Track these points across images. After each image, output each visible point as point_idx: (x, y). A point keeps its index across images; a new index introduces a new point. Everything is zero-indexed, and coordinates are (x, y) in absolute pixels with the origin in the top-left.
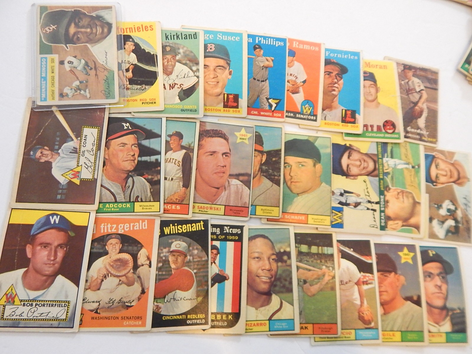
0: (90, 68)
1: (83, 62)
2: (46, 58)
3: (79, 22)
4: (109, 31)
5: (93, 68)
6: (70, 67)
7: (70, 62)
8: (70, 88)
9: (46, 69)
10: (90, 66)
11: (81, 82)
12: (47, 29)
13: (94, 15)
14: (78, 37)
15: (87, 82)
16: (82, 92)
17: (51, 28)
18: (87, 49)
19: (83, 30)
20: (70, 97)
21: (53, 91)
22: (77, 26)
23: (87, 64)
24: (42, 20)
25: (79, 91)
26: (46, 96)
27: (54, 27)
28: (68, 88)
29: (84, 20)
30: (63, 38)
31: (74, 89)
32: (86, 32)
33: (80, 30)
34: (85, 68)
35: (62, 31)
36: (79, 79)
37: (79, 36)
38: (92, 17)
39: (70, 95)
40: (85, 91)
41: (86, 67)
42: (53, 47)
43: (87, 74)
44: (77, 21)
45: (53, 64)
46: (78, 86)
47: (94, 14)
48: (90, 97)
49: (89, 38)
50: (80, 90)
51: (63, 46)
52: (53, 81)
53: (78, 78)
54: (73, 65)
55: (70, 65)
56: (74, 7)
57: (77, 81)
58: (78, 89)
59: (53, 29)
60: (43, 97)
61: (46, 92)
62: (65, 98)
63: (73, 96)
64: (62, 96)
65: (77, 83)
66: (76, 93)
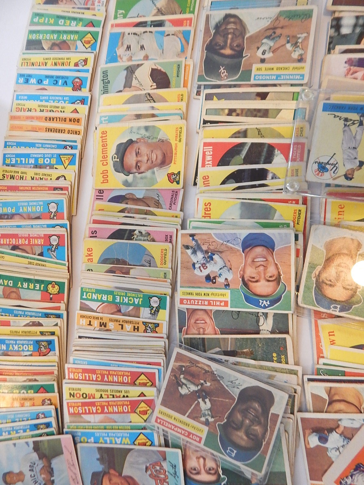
0: (273, 34)
1: (265, 41)
2: (255, 76)
4: (235, 16)
5: (274, 30)
6: (269, 53)
7: (264, 53)
8: (293, 53)
9: (268, 75)
10: (271, 33)
11: (288, 42)
12: (223, 75)
13: (214, 31)
15: (289, 36)
16: (300, 40)
17: (223, 71)
18: (251, 37)
19: (229, 41)
20: (303, 52)
21: (294, 68)
22: (223, 47)
23: (268, 37)
24: (213, 80)
25: (298, 44)
26: (299, 75)
27: (222, 69)
28: (292, 55)
29: (218, 41)
30: (236, 60)
31: (295, 48)
32: (232, 38)
33: (228, 45)
34: (273, 39)
36: (284, 43)
37: (235, 45)
39: (301, 52)
40: (299, 38)
41: (271, 38)
42: (244, 69)
43: (280, 37)
44: (218, 47)
45: (263, 69)
46: (292, 45)
48: (307, 33)
49: (239, 36)
50: (297, 43)
51: (244, 60)
52: (283, 69)
53: (283, 45)
54: (267, 51)
55: (266, 53)
56: (203, 51)
57: (286, 47)
58: (295, 45)
59: (223, 69)
60: (298, 77)
61: (293, 75)
62: (303, 57)
63: (303, 49)
64: (301, 60)
65: (288, 46)
66: (300, 47)
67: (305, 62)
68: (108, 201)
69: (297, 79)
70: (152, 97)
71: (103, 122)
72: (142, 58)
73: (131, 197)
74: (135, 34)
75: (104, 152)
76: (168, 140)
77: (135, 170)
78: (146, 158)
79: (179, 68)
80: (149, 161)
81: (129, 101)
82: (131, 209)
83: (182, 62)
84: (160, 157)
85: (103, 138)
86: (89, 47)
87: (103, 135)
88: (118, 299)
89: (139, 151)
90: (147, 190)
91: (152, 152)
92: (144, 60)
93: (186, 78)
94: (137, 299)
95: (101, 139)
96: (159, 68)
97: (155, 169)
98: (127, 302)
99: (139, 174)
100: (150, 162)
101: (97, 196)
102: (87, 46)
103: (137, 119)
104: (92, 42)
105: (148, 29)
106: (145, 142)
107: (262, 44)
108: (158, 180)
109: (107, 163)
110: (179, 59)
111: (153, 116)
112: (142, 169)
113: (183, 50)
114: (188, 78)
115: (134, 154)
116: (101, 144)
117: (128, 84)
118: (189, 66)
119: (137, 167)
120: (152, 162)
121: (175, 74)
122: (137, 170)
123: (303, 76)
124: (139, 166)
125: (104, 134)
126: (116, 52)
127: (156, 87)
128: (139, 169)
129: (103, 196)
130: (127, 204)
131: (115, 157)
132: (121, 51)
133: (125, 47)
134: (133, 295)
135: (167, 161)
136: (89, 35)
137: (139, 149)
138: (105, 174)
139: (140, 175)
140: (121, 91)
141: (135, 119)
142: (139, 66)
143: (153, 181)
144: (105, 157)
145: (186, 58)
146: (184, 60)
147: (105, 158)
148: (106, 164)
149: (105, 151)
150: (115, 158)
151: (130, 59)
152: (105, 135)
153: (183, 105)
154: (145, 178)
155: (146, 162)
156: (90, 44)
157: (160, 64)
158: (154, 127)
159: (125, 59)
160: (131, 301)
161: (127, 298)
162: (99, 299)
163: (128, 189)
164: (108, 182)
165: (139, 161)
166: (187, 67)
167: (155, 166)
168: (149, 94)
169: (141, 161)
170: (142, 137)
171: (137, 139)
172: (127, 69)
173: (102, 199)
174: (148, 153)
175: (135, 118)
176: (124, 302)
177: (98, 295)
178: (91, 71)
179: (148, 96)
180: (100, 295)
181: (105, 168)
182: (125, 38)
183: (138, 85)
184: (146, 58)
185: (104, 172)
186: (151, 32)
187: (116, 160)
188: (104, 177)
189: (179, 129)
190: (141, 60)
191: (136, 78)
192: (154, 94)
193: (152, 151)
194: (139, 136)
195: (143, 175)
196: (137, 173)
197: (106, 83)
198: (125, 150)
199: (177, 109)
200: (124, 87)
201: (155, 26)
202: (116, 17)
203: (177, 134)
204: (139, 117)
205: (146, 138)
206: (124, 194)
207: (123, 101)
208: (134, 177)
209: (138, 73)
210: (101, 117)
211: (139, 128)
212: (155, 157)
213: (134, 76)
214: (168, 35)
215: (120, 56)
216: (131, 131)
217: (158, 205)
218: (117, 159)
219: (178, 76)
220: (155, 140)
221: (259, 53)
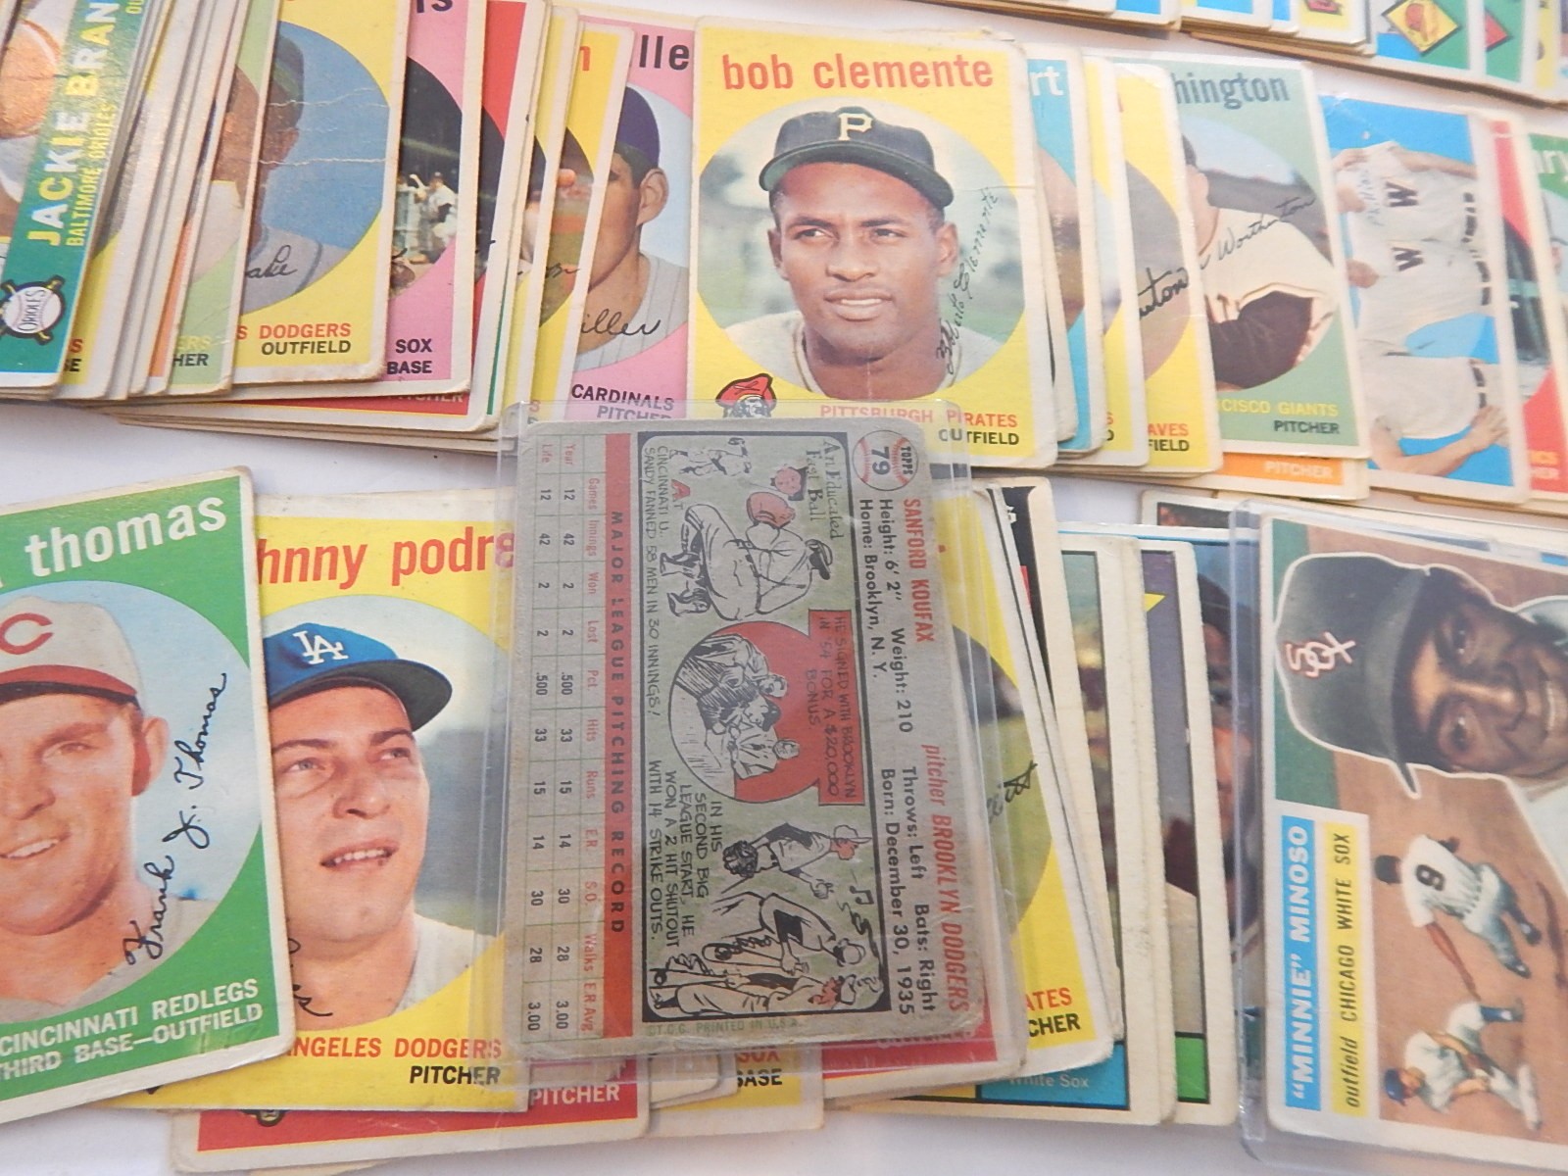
0: (1527, 929)
1: (1491, 883)
2: (1308, 826)
3: (1459, 642)
6: (1427, 902)
7: (1428, 876)
8: (1433, 1044)
9: (1312, 895)
11: (1489, 1015)
12: (1306, 651)
14: (1459, 732)
15: (1518, 1018)
17: (1328, 652)
18: (1507, 808)
19: (1479, 691)
20: (1438, 1101)
21: (1350, 1045)
22: (1449, 661)
23: (1509, 902)
25: (1480, 1073)
26: (1316, 1075)
27: (1340, 648)
28: (1422, 1038)
30: (1385, 721)
31: (1458, 1054)
32: (1494, 708)
33: (1464, 687)
34: (1502, 929)
35: (1381, 678)
36: (1480, 990)
37: (1462, 722)
38: (1513, 621)
39: (1440, 1088)
40: (1512, 1079)
41: (1507, 919)
42: (1339, 764)
43: (1512, 966)
44: (1448, 632)
45: (1343, 873)
46: (1475, 1036)
47: (1525, 610)
48: (1539, 1125)
49: (1509, 743)
50: (1486, 1062)
51: (1386, 767)
52: (1347, 982)
53: (1470, 984)
54: (1441, 897)
55: (1429, 890)
57: (1461, 1001)
58: (1476, 1057)
60: (1302, 1075)
61: (1315, 1045)
62: (1414, 1103)
63: (1453, 1099)
64: (1398, 1086)
65: (1466, 1017)
66: (1467, 1085)
67: (1387, 1114)
68: (628, 91)
69: (1290, 1067)
70: (1166, 299)
71: (1035, 77)
72: (1359, 257)
73: (649, 196)
74: (1471, 225)
75: (883, 71)
76: (949, 377)
77: (789, 213)
78: (852, 266)
79: (1320, 428)
80: (835, 281)
81: (1141, 193)
82: (583, 197)
83: (1353, 442)
84: (857, 338)
85: (955, 71)
86: (1393, 27)
87: (969, 71)
88: (73, 126)
89: (891, 238)
90: (687, 272)
91: (884, 299)
92: (1351, 266)
93: (1270, 465)
94: (62, 217)
95: (951, 59)
96: (1316, 336)
97: (795, 315)
98: (49, 168)
99: (771, 236)
100: (833, 287)
101: (660, 39)
102: (1398, 16)
103: (1054, 229)
104: (1416, 38)
105: (1500, 287)
106: (935, 264)
107: (1475, 869)
108: (737, 330)
109: (830, 83)
110: (1363, 430)
111: (1073, 305)
112: (793, 250)
113: (1409, 450)
114: (1272, 476)
115: (875, 212)
116: (928, 59)
117: (1225, 190)
118: (1336, 480)
119: (806, 229)
120: (830, 300)
121: (1288, 411)
122: (791, 227)
123: (1309, 1099)
124: (810, 233)
125: (977, 74)
126: (1376, 139)
127: (1220, 319)
128: (798, 236)
129: (657, 65)
130: (613, 177)
131: (860, 122)
132: (1384, 162)
133: (1408, 183)
134: (84, 201)
135: (837, 373)
136: (1446, 26)
137: (900, 235)
138: (774, 74)
139: (766, 240)
140: (1190, 157)
141: (1052, 220)
142: (1320, 239)
143: (730, 304)
144: (858, 74)
145: (1371, 464)
146: (1364, 453)
147: (854, 76)
148: (824, 80)
149: (889, 73)
150: (851, 121)
151: (1350, 204)
152: (970, 76)
153: (1131, 452)
154: (749, 265)
155: (833, 269)
156: (1405, 29)
157: (1335, 339)
158: (1018, 306)
159: (1350, 180)
160: (51, 189)
161: (73, 168)
162: (87, 35)
163: (691, 181)
164: (729, 86)
165: (837, 235)
166: (1326, 471)
167: (812, 315)
168: (1181, 285)
169: (836, 244)
170: (962, 252)
171: (953, 227)
172: (1302, 187)
173: (643, 64)
174: (878, 279)
175: (1059, 217)
176: (52, 155)
177: (110, 28)
178: (1279, 26)
179: (1170, 281)
180: (109, 35)
181: (803, 74)
182: (1450, 180)
183: (1222, 236)
184: (1361, 277)
185: (782, 71)
186: (1486, 297)
187: (845, 127)
188: (757, 72)
189: (1005, 432)
190: (1348, 253)
191: (1257, 228)
192: (1185, 310)
193: (890, 299)
194: (966, 236)
195: (766, 255)
196: (772, 225)
197: (1229, 94)
198: (894, 170)
199: (1110, 421)
200: (1213, 176)
201: (1518, 317)
202: (1540, 143)
203: (980, 420)
204: (1067, 235)
205: (957, 271)
206: (661, 165)
207: (1145, 169)
208: (755, 213)
209: (1286, 236)
210: (1060, 66)
211: (1008, 235)
212: (856, 313)
213: (1268, 218)
214: (1479, 378)
215: (1360, 159)
216: (994, 198)
217: (600, 329)
218: (850, 132)
219: (1278, 425)
220: (946, 310)
221: (1423, 851)
